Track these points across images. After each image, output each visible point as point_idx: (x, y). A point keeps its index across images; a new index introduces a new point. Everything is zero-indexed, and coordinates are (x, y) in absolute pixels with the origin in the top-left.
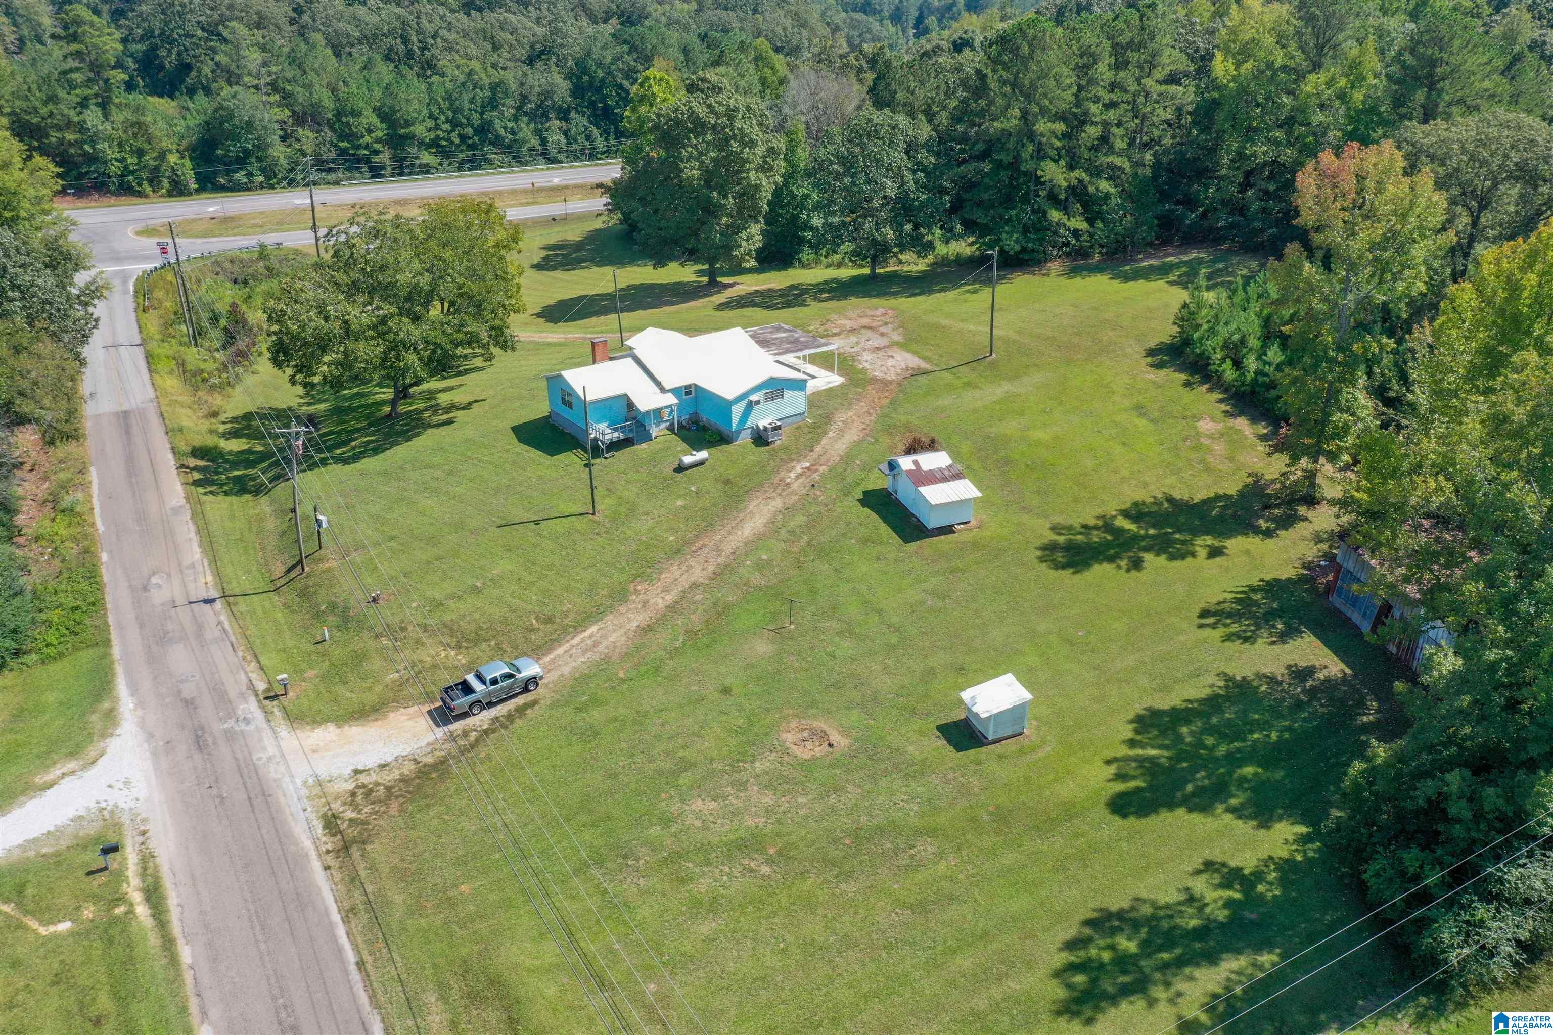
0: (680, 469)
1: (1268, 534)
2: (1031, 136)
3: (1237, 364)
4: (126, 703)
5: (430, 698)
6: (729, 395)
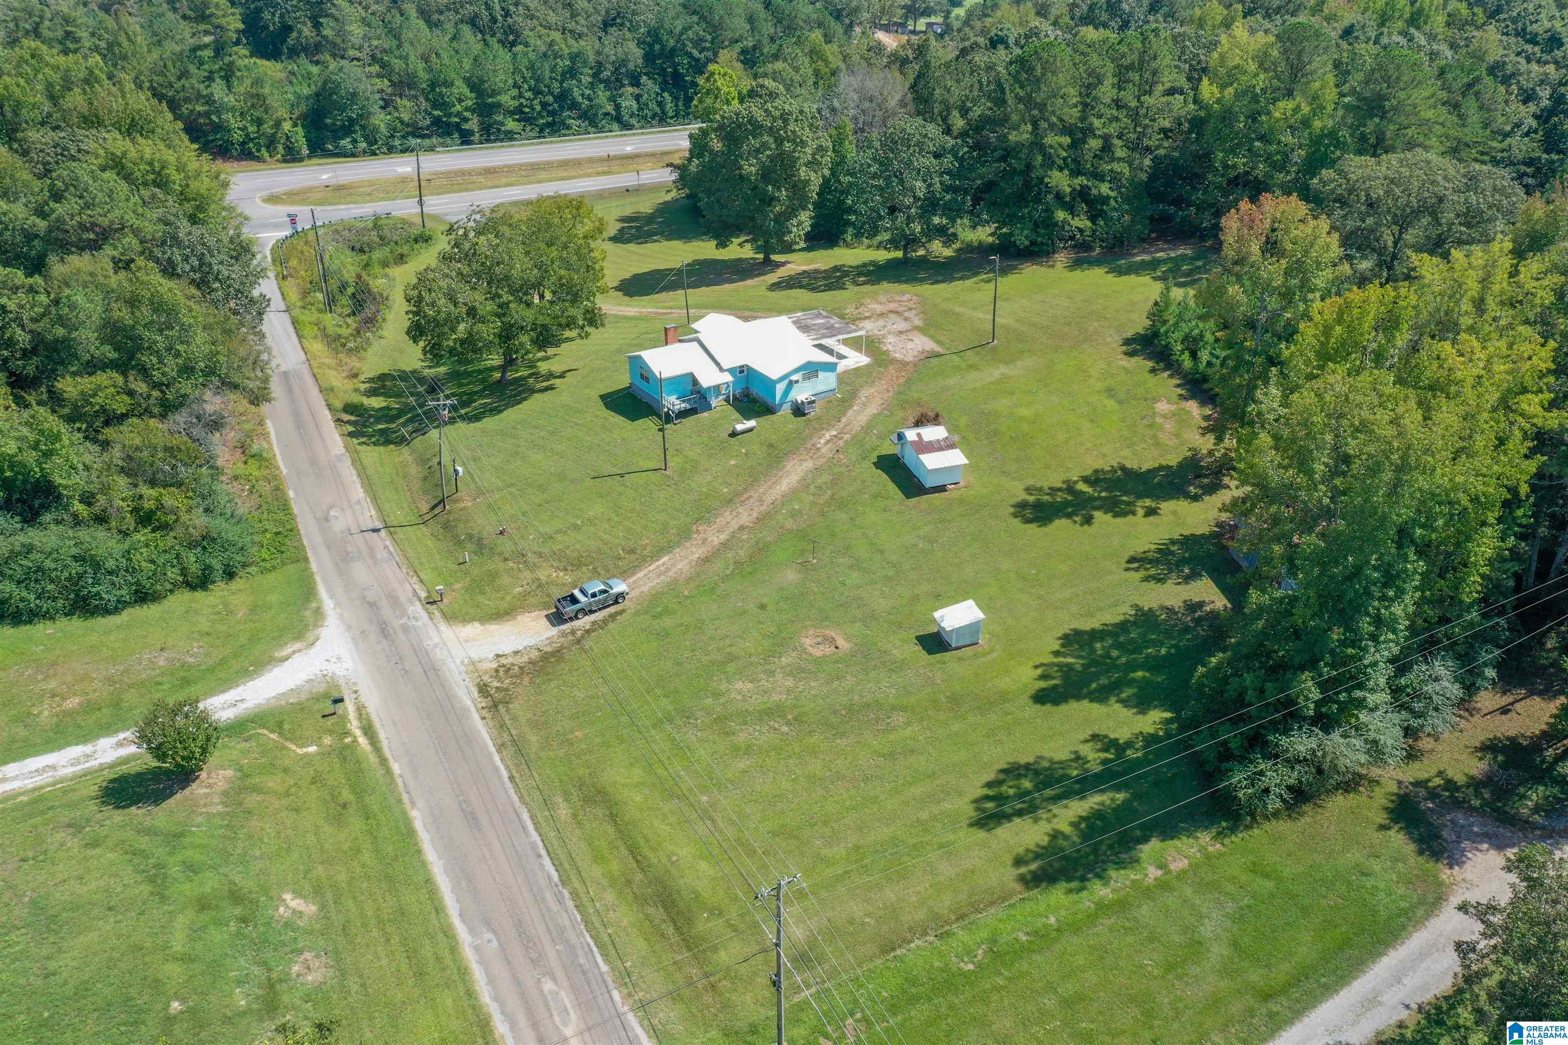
0: (734, 434)
1: (1196, 498)
2: (1042, 148)
3: (1194, 355)
4: (328, 604)
5: (545, 606)
6: (774, 376)
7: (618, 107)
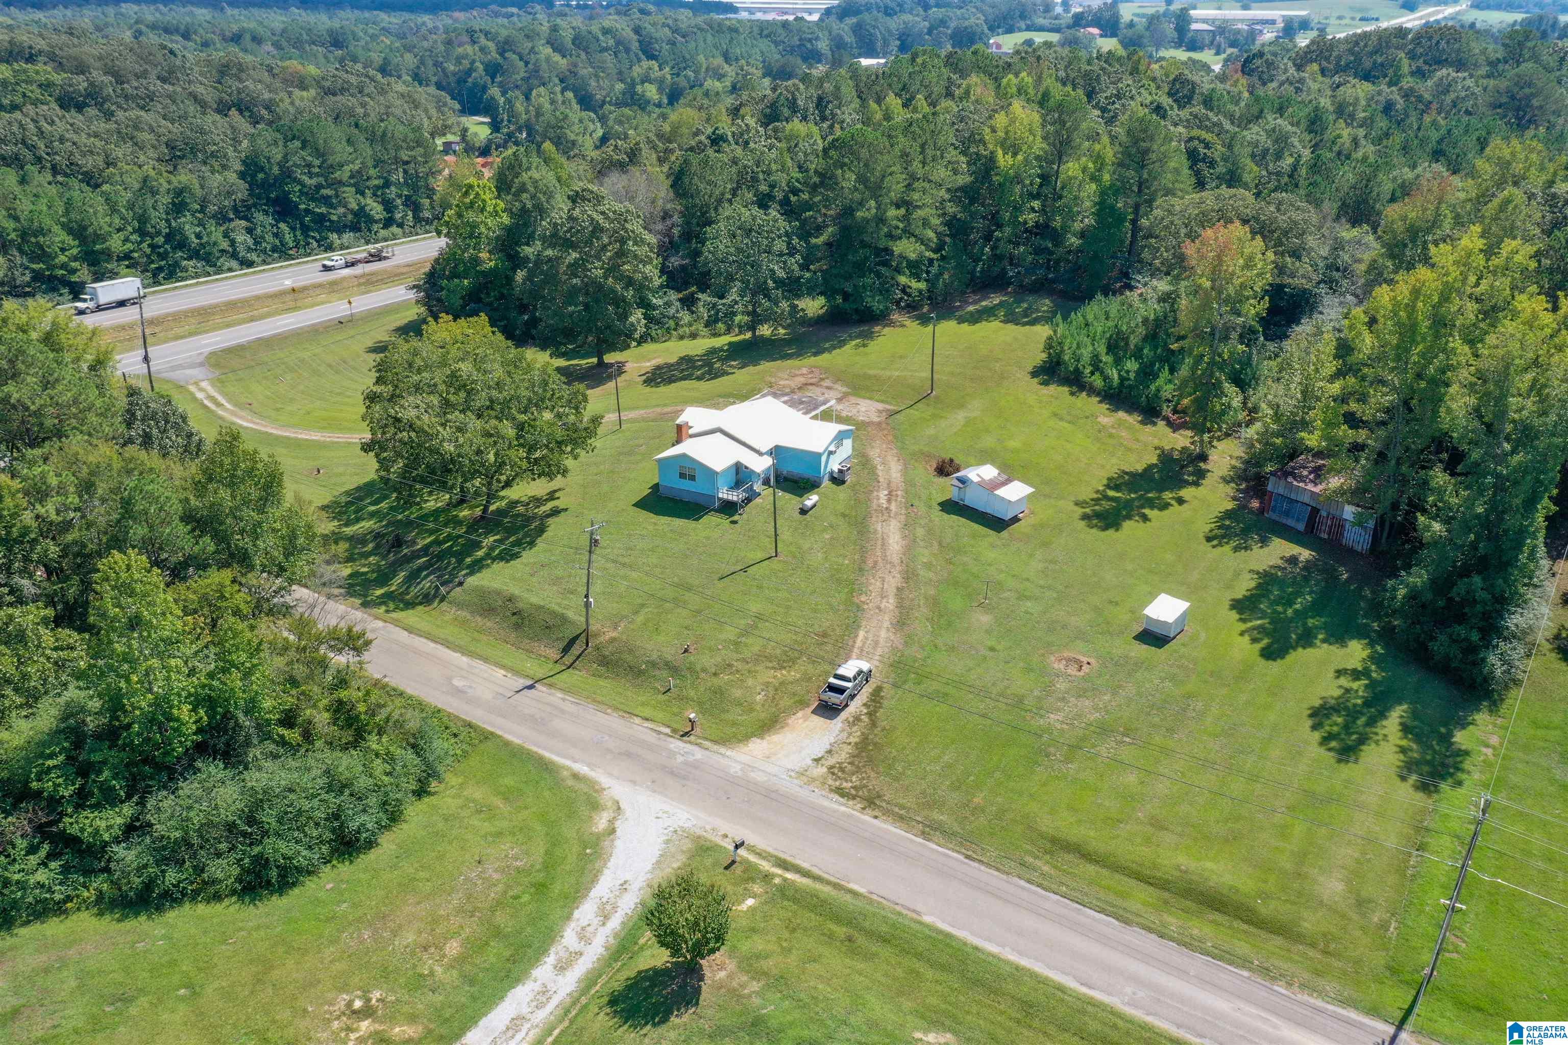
0: (805, 512)
1: (1197, 484)
3: (1103, 375)
4: (580, 768)
6: (821, 450)
7: (233, 243)
